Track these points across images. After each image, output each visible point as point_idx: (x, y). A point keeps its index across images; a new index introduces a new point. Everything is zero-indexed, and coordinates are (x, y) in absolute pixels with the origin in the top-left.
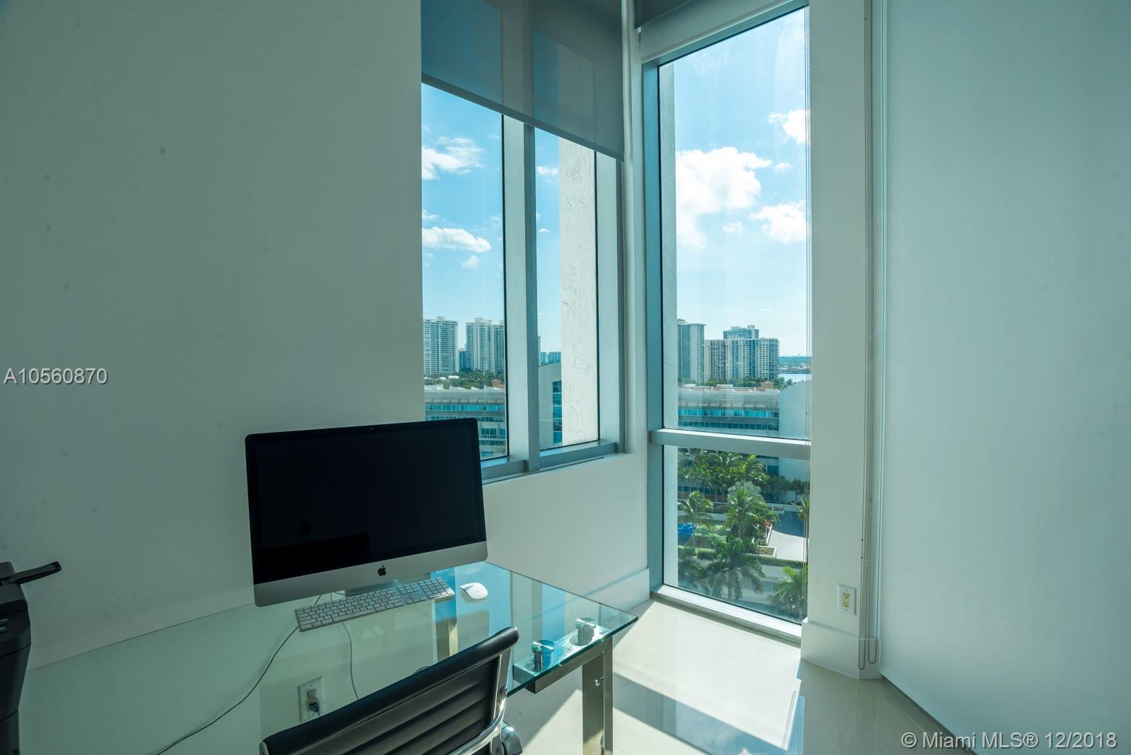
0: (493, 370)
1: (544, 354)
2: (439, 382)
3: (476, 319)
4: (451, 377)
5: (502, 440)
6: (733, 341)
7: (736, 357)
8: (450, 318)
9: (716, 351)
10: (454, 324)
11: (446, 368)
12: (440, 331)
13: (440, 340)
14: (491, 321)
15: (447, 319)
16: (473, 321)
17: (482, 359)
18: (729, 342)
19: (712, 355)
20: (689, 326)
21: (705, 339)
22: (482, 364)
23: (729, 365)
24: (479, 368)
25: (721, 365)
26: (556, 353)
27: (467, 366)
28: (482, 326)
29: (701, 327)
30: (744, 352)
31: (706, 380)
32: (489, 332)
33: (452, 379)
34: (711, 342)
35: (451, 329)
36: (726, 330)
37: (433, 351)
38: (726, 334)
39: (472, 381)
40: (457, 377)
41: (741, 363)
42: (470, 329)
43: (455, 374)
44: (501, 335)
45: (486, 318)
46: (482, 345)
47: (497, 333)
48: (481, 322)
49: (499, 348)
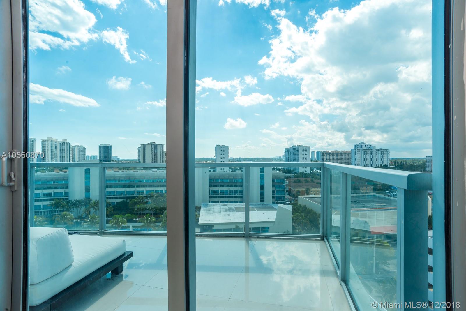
1: (88, 156)
3: (47, 138)
5: (66, 198)
10: (34, 140)
14: (57, 139)
16: (46, 139)
17: (52, 158)
20: (157, 145)
21: (164, 151)
22: (51, 160)
24: (49, 163)
26: (95, 156)
28: (52, 142)
32: (56, 145)
35: (31, 142)
42: (43, 143)
44: (64, 146)
45: (54, 138)
46: (52, 151)
47: (60, 145)
48: (51, 139)
49: (62, 152)
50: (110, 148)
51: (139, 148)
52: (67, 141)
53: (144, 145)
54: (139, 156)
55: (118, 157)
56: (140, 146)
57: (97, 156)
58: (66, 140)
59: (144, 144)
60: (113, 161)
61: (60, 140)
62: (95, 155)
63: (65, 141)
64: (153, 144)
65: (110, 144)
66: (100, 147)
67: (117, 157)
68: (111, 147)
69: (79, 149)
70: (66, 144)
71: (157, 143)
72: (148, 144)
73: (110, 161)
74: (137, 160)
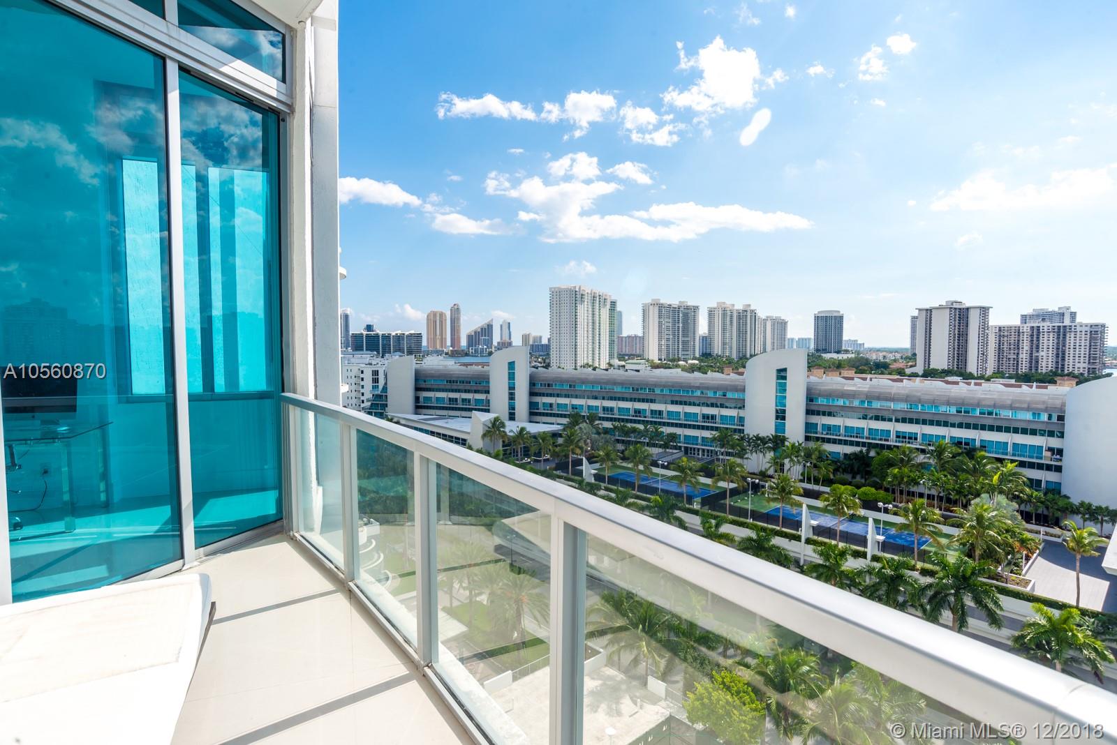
0: (734, 356)
1: (792, 339)
2: (677, 366)
3: (718, 303)
4: (690, 362)
5: (740, 428)
6: (1033, 327)
7: (1035, 346)
8: (691, 303)
9: (1006, 339)
10: (696, 309)
11: (686, 353)
12: (681, 315)
13: (681, 325)
14: (733, 305)
15: (689, 304)
16: (715, 305)
17: (724, 344)
18: (1026, 328)
19: (1000, 344)
20: (967, 309)
21: (990, 324)
22: (724, 349)
23: (1024, 356)
24: (720, 354)
25: (1012, 356)
26: (806, 339)
27: (708, 351)
28: (724, 310)
29: (984, 311)
30: (1048, 341)
31: (989, 373)
32: (731, 316)
33: (692, 364)
34: (1000, 328)
35: (693, 314)
36: (1025, 313)
37: (674, 335)
38: (1024, 318)
39: (711, 366)
40: (696, 362)
41: (1041, 353)
42: (711, 313)
43: (694, 358)
44: (744, 320)
45: (728, 302)
46: (724, 330)
47: (739, 318)
48: (723, 306)
49: (741, 333)
50: (839, 320)
51: (914, 319)
52: (752, 308)
53: (927, 310)
54: (913, 338)
55: (859, 342)
56: (916, 313)
57: (809, 339)
58: (749, 305)
59: (928, 307)
60: (847, 351)
61: (739, 306)
62: (806, 337)
63: (748, 309)
64: (957, 306)
65: (839, 312)
66: (817, 318)
67: (857, 341)
68: (841, 317)
69: (773, 325)
70: (749, 314)
71: (968, 305)
72: (940, 308)
73: (838, 352)
74: (906, 349)
